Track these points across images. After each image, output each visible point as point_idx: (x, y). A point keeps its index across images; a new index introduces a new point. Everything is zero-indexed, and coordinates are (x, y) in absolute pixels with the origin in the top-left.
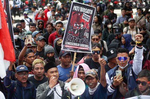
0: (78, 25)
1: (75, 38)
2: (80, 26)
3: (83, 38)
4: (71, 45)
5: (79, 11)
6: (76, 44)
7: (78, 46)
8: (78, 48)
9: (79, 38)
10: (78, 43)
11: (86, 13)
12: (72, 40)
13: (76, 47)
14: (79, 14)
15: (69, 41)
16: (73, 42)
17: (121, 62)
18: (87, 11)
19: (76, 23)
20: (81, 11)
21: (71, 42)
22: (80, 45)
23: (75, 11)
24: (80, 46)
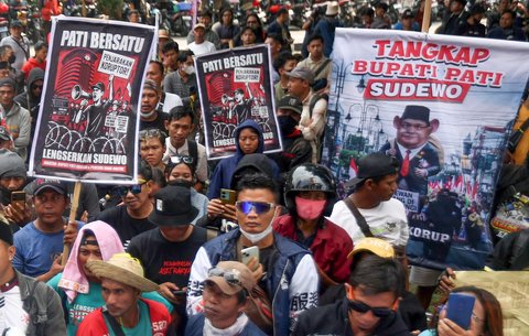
0: (85, 94)
1: (75, 137)
2: (91, 98)
3: (104, 135)
4: (61, 161)
5: (84, 45)
6: (80, 155)
7: (85, 164)
8: (86, 167)
9: (89, 135)
10: (86, 151)
11: (115, 49)
12: (65, 142)
13: (79, 167)
14: (88, 58)
15: (55, 147)
16: (70, 150)
17: (249, 217)
18: (120, 41)
19: (78, 89)
20: (92, 46)
21: (63, 150)
22: (93, 159)
23: (71, 48)
24: (92, 163)
